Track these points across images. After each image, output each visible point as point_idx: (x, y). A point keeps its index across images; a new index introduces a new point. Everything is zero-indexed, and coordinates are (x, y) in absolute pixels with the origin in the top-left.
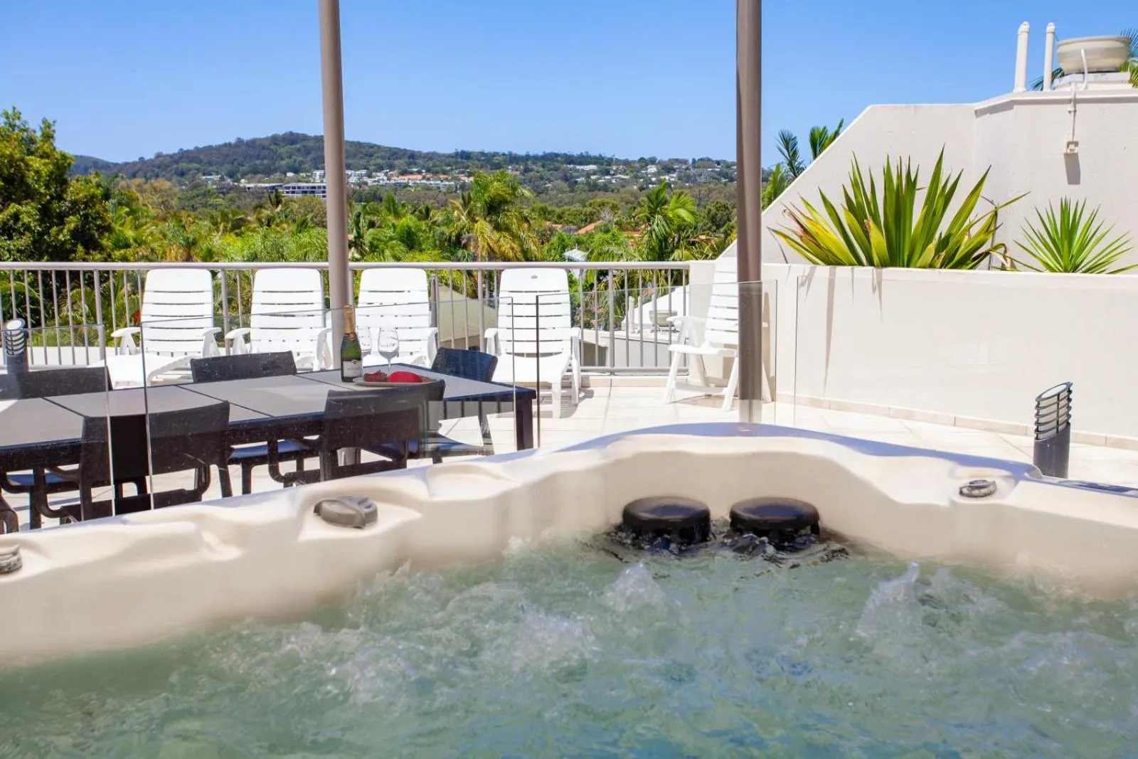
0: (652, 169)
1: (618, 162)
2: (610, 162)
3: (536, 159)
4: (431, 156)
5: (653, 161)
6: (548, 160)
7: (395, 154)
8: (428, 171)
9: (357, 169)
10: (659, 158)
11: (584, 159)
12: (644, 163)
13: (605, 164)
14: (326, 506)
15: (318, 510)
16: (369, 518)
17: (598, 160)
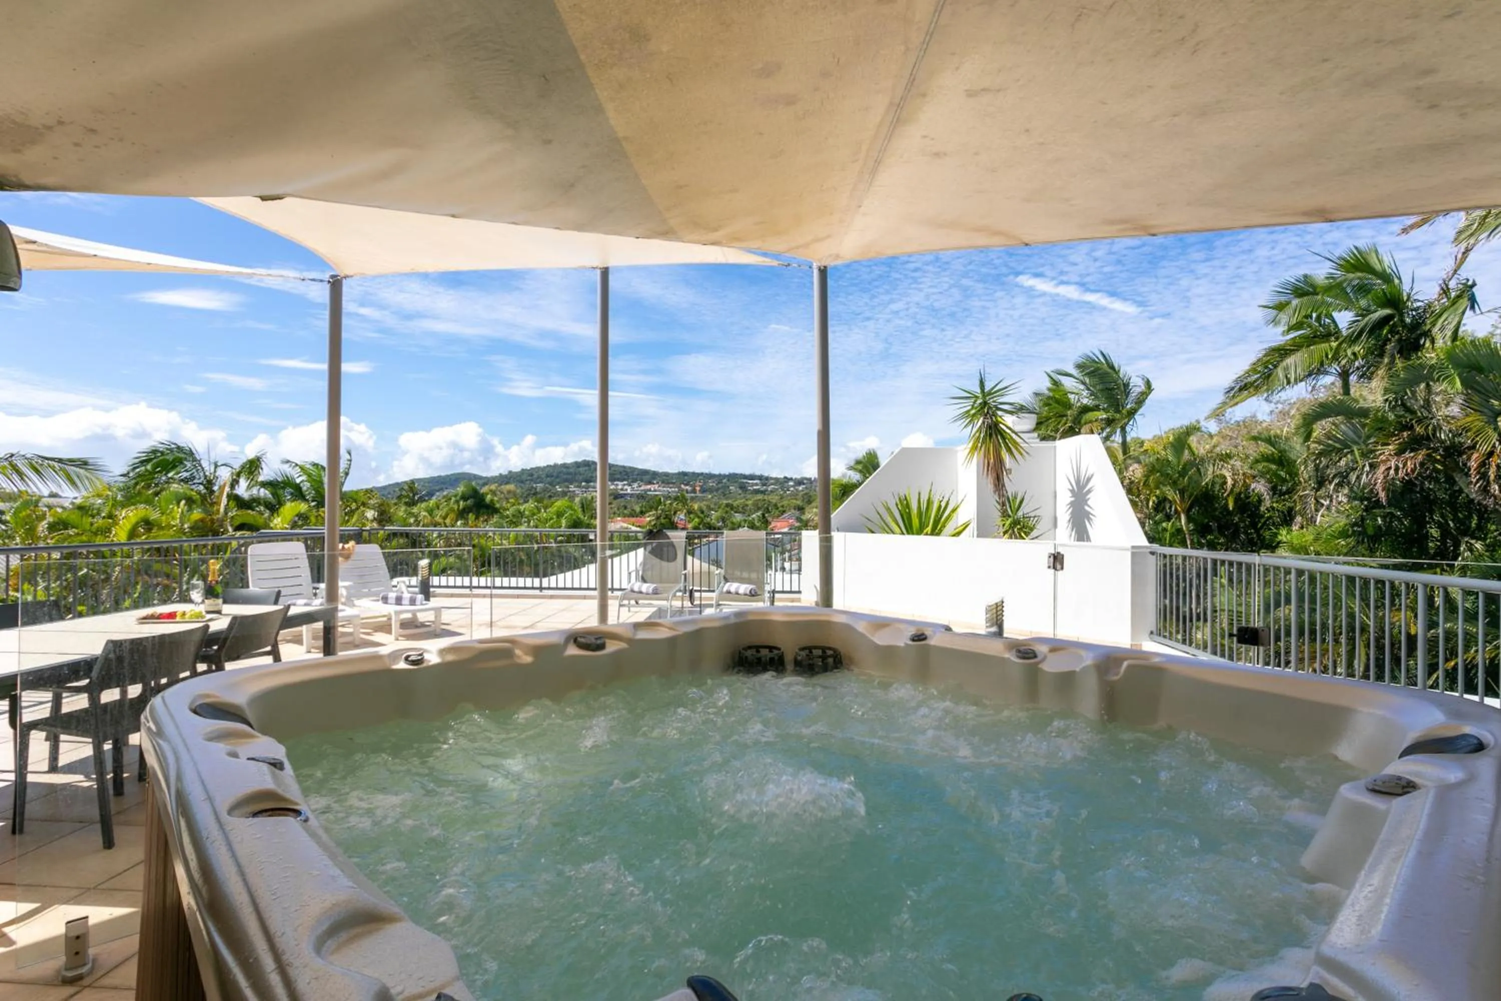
0: (791, 483)
1: (772, 478)
2: (767, 478)
3: (725, 476)
4: (666, 475)
5: (791, 479)
6: (733, 477)
7: (645, 472)
8: (663, 482)
9: (622, 481)
10: (794, 477)
11: (752, 477)
12: (787, 479)
13: (764, 480)
14: (579, 639)
15: (575, 641)
16: (602, 647)
17: (760, 478)
